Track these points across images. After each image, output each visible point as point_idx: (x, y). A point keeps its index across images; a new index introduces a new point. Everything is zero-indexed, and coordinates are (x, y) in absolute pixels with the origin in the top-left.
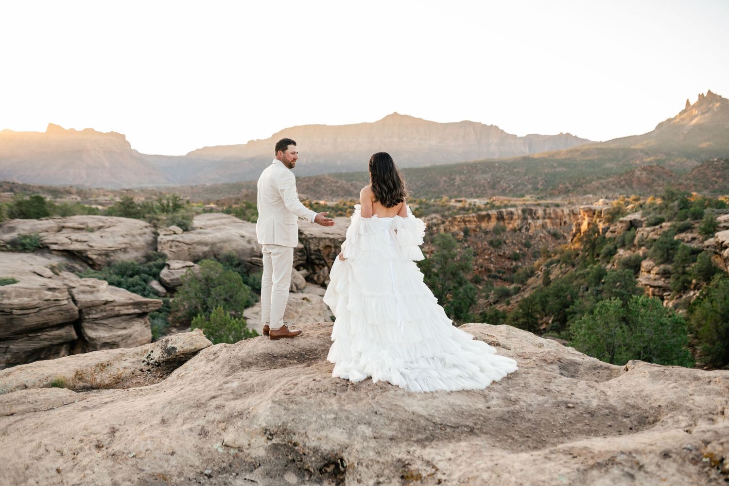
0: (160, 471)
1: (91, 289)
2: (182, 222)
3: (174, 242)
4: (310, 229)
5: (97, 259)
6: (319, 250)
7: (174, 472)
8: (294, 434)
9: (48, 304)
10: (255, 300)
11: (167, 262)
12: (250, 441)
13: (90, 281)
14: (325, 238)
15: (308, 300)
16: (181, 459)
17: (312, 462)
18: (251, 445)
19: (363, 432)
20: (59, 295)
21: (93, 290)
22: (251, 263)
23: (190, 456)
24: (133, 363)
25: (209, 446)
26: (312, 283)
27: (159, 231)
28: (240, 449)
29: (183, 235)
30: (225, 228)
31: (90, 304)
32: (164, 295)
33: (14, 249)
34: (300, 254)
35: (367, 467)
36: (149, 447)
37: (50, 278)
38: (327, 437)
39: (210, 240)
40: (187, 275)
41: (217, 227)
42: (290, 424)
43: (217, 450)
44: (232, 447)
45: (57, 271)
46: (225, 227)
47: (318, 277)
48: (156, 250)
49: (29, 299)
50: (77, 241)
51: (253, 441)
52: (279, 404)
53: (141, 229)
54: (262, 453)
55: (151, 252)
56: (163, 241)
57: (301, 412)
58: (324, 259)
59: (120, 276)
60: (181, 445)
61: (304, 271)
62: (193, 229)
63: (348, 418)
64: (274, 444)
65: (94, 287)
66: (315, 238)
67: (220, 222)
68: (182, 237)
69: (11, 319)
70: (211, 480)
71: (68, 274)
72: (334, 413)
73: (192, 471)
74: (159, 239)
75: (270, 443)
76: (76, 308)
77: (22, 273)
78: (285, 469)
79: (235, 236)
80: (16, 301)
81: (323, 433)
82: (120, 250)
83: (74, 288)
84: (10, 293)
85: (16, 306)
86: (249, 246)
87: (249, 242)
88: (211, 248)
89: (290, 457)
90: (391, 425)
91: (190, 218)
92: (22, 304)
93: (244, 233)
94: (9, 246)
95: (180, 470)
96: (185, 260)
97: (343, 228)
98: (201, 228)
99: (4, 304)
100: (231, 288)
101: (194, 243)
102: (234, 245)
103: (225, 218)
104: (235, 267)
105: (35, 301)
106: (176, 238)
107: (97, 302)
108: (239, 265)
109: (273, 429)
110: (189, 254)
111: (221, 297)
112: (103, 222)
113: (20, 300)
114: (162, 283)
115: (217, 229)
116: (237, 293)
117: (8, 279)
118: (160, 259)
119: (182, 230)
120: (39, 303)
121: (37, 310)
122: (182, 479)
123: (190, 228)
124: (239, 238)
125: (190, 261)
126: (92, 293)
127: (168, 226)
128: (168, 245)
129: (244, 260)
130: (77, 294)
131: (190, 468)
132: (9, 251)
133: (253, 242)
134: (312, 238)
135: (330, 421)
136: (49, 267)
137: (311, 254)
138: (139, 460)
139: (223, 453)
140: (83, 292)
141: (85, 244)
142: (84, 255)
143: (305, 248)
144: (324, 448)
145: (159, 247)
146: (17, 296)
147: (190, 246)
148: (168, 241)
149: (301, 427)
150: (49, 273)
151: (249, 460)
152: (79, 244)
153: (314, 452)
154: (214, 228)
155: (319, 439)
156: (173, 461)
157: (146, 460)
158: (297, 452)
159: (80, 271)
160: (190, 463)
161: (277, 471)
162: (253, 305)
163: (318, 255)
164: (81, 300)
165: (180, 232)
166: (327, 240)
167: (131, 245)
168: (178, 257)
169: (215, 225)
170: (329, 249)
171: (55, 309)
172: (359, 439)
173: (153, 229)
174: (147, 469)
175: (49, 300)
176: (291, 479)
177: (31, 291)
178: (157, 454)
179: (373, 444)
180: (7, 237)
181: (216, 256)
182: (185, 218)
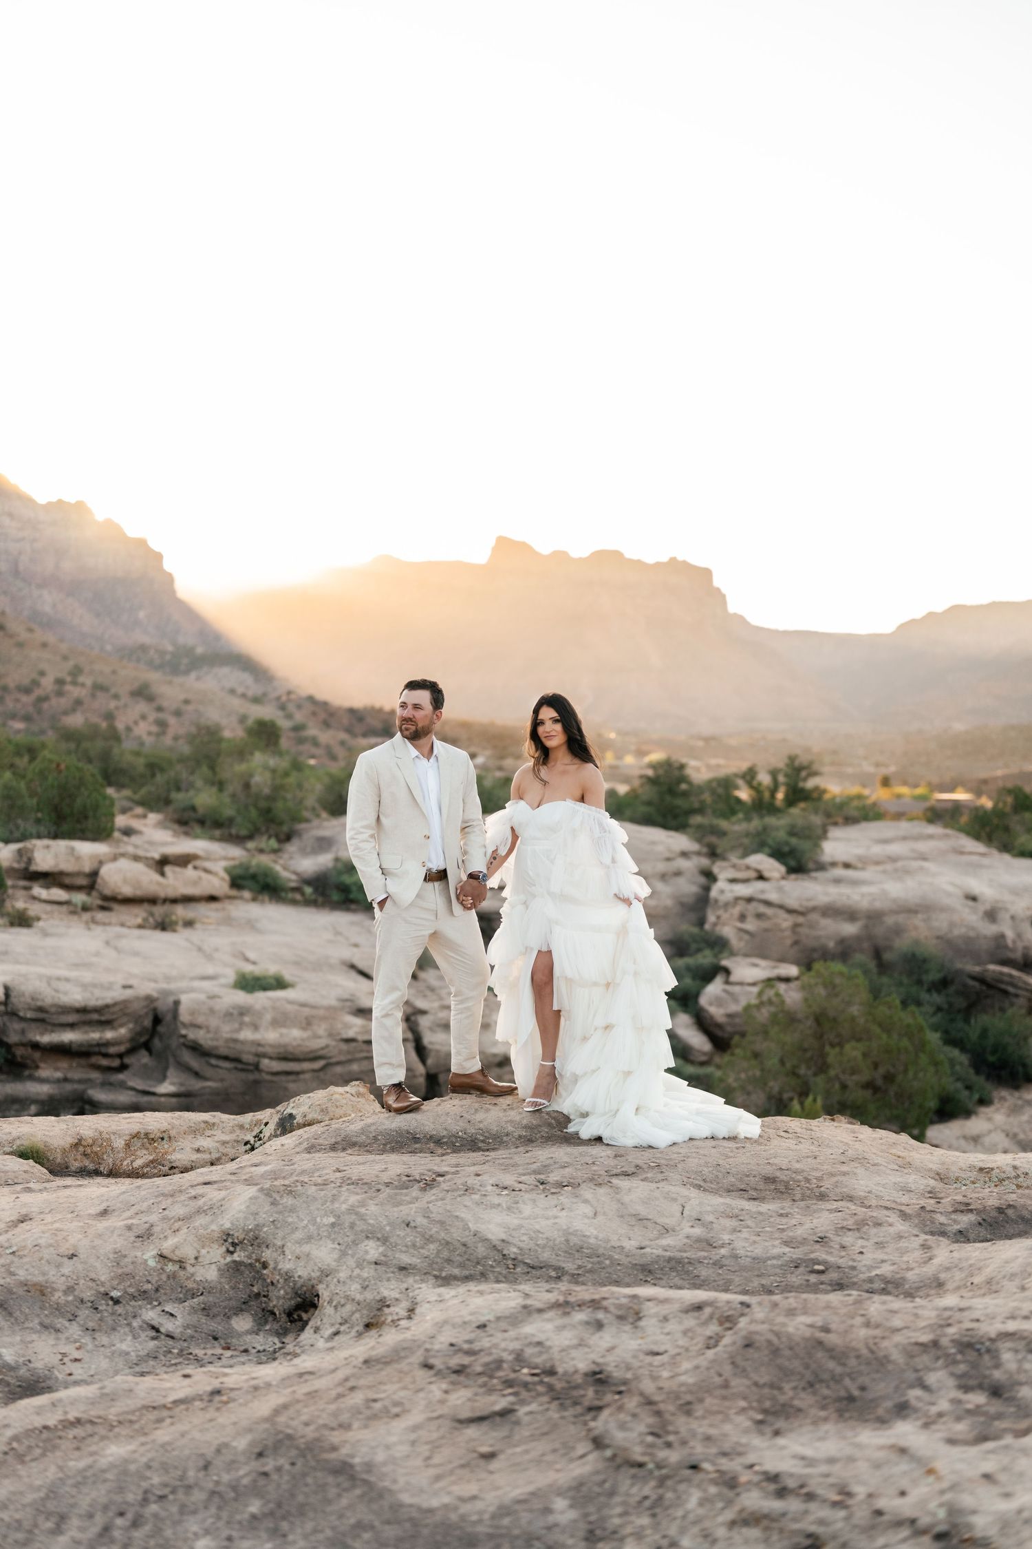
0: (40, 1279)
2: (787, 843)
3: (754, 904)
7: (61, 1284)
8: (267, 1247)
9: (349, 1052)
10: (976, 1096)
11: (725, 963)
12: (199, 1252)
16: (80, 1267)
17: (278, 1298)
18: (200, 1260)
19: (367, 1252)
22: (983, 981)
23: (98, 1264)
24: (224, 1143)
25: (139, 1254)
27: (716, 870)
28: (181, 1263)
29: (783, 883)
30: (922, 868)
32: (703, 1058)
33: (320, 899)
35: (336, 1307)
36: (42, 1242)
38: (308, 1255)
39: (864, 904)
40: (762, 1004)
41: (899, 864)
42: (265, 1229)
43: (146, 1261)
44: (170, 1260)
46: (925, 864)
48: (701, 922)
49: (305, 1035)
51: (203, 1252)
52: (268, 1195)
53: (668, 859)
54: (211, 1274)
55: (687, 928)
56: (723, 899)
57: (292, 1210)
60: (94, 1247)
63: (352, 1226)
64: (235, 1262)
67: (913, 851)
69: (257, 1082)
70: (117, 1307)
72: (335, 1216)
73: (91, 1288)
74: (714, 893)
75: (229, 1259)
76: (422, 1070)
77: (316, 965)
78: (241, 1308)
79: (949, 895)
80: (271, 1036)
81: (306, 1248)
83: (423, 1012)
84: (259, 1014)
85: (269, 1050)
86: (990, 929)
87: (991, 915)
88: (866, 927)
89: (255, 1289)
90: (422, 1248)
91: (816, 835)
92: (285, 1046)
93: (979, 887)
94: (308, 890)
95: (71, 1283)
96: (782, 960)
98: (847, 866)
99: (243, 1042)
100: (889, 1052)
101: (814, 909)
102: (941, 923)
103: (931, 837)
104: (929, 991)
105: (318, 1038)
106: (763, 892)
108: (943, 984)
109: (238, 1235)
110: (796, 943)
111: (855, 1078)
113: (281, 1035)
114: (704, 1024)
115: (896, 870)
116: (906, 1071)
117: (265, 978)
118: (707, 952)
119: (783, 869)
120: (327, 1046)
121: (318, 1065)
122: (70, 1298)
123: (811, 865)
124: (958, 903)
125: (797, 963)
127: (746, 852)
128: (736, 911)
129: (959, 972)
130: (431, 1029)
131: (90, 1284)
132: (309, 903)
133: (1004, 917)
135: (325, 1229)
138: (16, 1259)
139: (154, 1269)
144: (299, 1273)
145: (711, 918)
146: (276, 1023)
147: (800, 919)
148: (737, 899)
149: (281, 1234)
151: (190, 1285)
153: (286, 1280)
154: (889, 867)
155: (298, 1257)
156: (68, 1267)
157: (25, 1260)
158: (263, 1278)
160: (93, 1275)
161: (225, 1308)
162: (967, 1114)
164: (437, 1047)
165: (776, 875)
168: (760, 948)
169: (893, 859)
172: (351, 1262)
173: (705, 862)
174: (22, 1275)
175: (352, 1040)
176: (242, 1323)
177: (314, 1012)
178: (47, 1253)
179: (368, 1272)
180: (309, 864)
181: (877, 953)
182: (794, 831)
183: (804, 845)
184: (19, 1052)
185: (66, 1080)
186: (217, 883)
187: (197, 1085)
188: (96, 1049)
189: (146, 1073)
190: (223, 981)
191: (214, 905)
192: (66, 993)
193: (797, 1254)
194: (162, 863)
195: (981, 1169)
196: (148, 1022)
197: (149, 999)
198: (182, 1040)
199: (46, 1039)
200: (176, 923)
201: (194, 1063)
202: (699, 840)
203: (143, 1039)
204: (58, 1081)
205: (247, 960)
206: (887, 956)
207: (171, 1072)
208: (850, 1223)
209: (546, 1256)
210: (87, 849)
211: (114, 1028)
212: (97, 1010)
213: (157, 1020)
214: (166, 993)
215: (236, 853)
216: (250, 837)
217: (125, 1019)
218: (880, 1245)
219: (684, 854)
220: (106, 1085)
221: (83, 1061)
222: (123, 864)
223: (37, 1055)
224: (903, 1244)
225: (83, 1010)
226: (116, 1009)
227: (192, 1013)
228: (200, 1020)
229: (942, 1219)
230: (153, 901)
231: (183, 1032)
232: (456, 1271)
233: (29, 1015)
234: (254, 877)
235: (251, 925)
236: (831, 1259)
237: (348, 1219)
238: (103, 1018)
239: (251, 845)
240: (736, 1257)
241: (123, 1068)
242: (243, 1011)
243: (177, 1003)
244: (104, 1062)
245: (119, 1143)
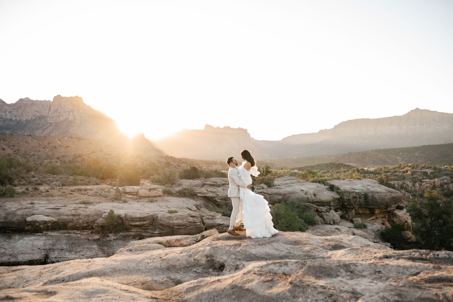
0: (174, 264)
1: (212, 218)
2: (267, 182)
4: (344, 186)
5: (220, 202)
6: (349, 199)
7: (177, 265)
8: (214, 257)
9: (190, 224)
10: (306, 228)
13: (212, 213)
14: (353, 192)
15: (339, 230)
16: (180, 262)
17: (217, 266)
18: (202, 260)
19: (232, 257)
20: (196, 220)
21: (213, 218)
22: (305, 206)
23: (183, 261)
24: (191, 241)
25: (190, 259)
26: (345, 220)
27: (254, 187)
28: (198, 261)
30: (292, 185)
31: (211, 225)
33: (180, 196)
34: (338, 201)
35: (229, 266)
37: (195, 211)
38: (222, 258)
39: (283, 192)
42: (213, 254)
43: (192, 260)
44: (196, 260)
45: (199, 208)
47: (349, 216)
49: (182, 221)
50: (211, 192)
51: (202, 258)
52: (212, 248)
54: (204, 262)
57: (217, 250)
58: (352, 205)
60: (182, 259)
61: (340, 212)
62: (274, 186)
63: (229, 253)
65: (214, 216)
66: (347, 192)
67: (291, 182)
68: (267, 190)
69: (173, 231)
70: (188, 269)
71: (204, 210)
72: (225, 251)
75: (207, 259)
76: (204, 227)
77: (181, 208)
78: (210, 267)
79: (298, 190)
80: (176, 222)
81: (221, 257)
83: (204, 216)
84: (173, 218)
85: (175, 224)
86: (306, 196)
87: (306, 194)
88: (283, 197)
89: (212, 264)
90: (242, 256)
91: (273, 180)
92: (178, 224)
93: (303, 188)
94: (178, 194)
95: (179, 265)
97: (365, 186)
98: (279, 185)
99: (170, 223)
100: (290, 220)
101: (273, 194)
102: (297, 195)
103: (294, 179)
104: (296, 208)
105: (184, 222)
106: (264, 191)
107: (215, 224)
108: (298, 207)
109: (208, 255)
112: (225, 181)
113: (178, 221)
115: (288, 186)
116: (293, 223)
117: (173, 211)
119: (267, 187)
120: (186, 223)
121: (184, 227)
122: (180, 267)
123: (272, 185)
124: (300, 192)
125: (271, 205)
126: (212, 219)
127: (260, 184)
129: (301, 205)
130: (205, 219)
131: (183, 265)
132: (178, 196)
133: (308, 194)
134: (345, 192)
135: (224, 253)
136: (195, 205)
137: (345, 202)
138: (169, 261)
139: (193, 262)
140: (208, 219)
141: (215, 193)
142: (214, 199)
143: (341, 197)
144: (221, 261)
146: (176, 219)
147: (271, 196)
149: (216, 255)
150: (195, 208)
151: (200, 264)
152: (212, 193)
153: (218, 262)
155: (220, 258)
156: (178, 262)
158: (214, 262)
159: (211, 208)
160: (183, 263)
161: (207, 268)
163: (349, 202)
164: (207, 223)
166: (354, 193)
169: (287, 184)
170: (355, 199)
171: (194, 227)
172: (230, 259)
174: (170, 263)
175: (191, 222)
176: (211, 270)
177: (183, 217)
178: (174, 260)
179: (233, 260)
180: (177, 189)
181: (285, 202)
182: (269, 179)
183: (271, 182)
184: (128, 227)
185: (137, 231)
186: (161, 193)
187: (162, 231)
188: (143, 226)
189: (152, 230)
190: (165, 212)
191: (160, 197)
192: (136, 215)
193: (305, 254)
194: (150, 190)
195: (326, 239)
196: (152, 220)
197: (152, 216)
199: (133, 224)
200: (154, 201)
201: (161, 227)
203: (151, 223)
204: (136, 232)
205: (169, 207)
206: (287, 202)
207: (157, 229)
208: (312, 248)
209: (263, 256)
210: (136, 187)
211: (146, 221)
212: (143, 218)
213: (154, 220)
214: (155, 214)
215: (163, 187)
216: (166, 184)
217: (148, 220)
218: (318, 252)
220: (145, 232)
221: (140, 228)
222: (143, 190)
223: (131, 227)
224: (322, 251)
225: (140, 218)
226: (146, 218)
227: (160, 218)
228: (162, 219)
229: (326, 247)
230: (149, 197)
231: (159, 222)
232: (249, 259)
233: (130, 219)
234: (167, 192)
235: (168, 201)
236: (311, 254)
237: (228, 252)
238: (144, 220)
239: (166, 186)
240: (295, 255)
241: (148, 229)
242: (170, 217)
243: (157, 216)
244: (144, 228)
245: (173, 241)
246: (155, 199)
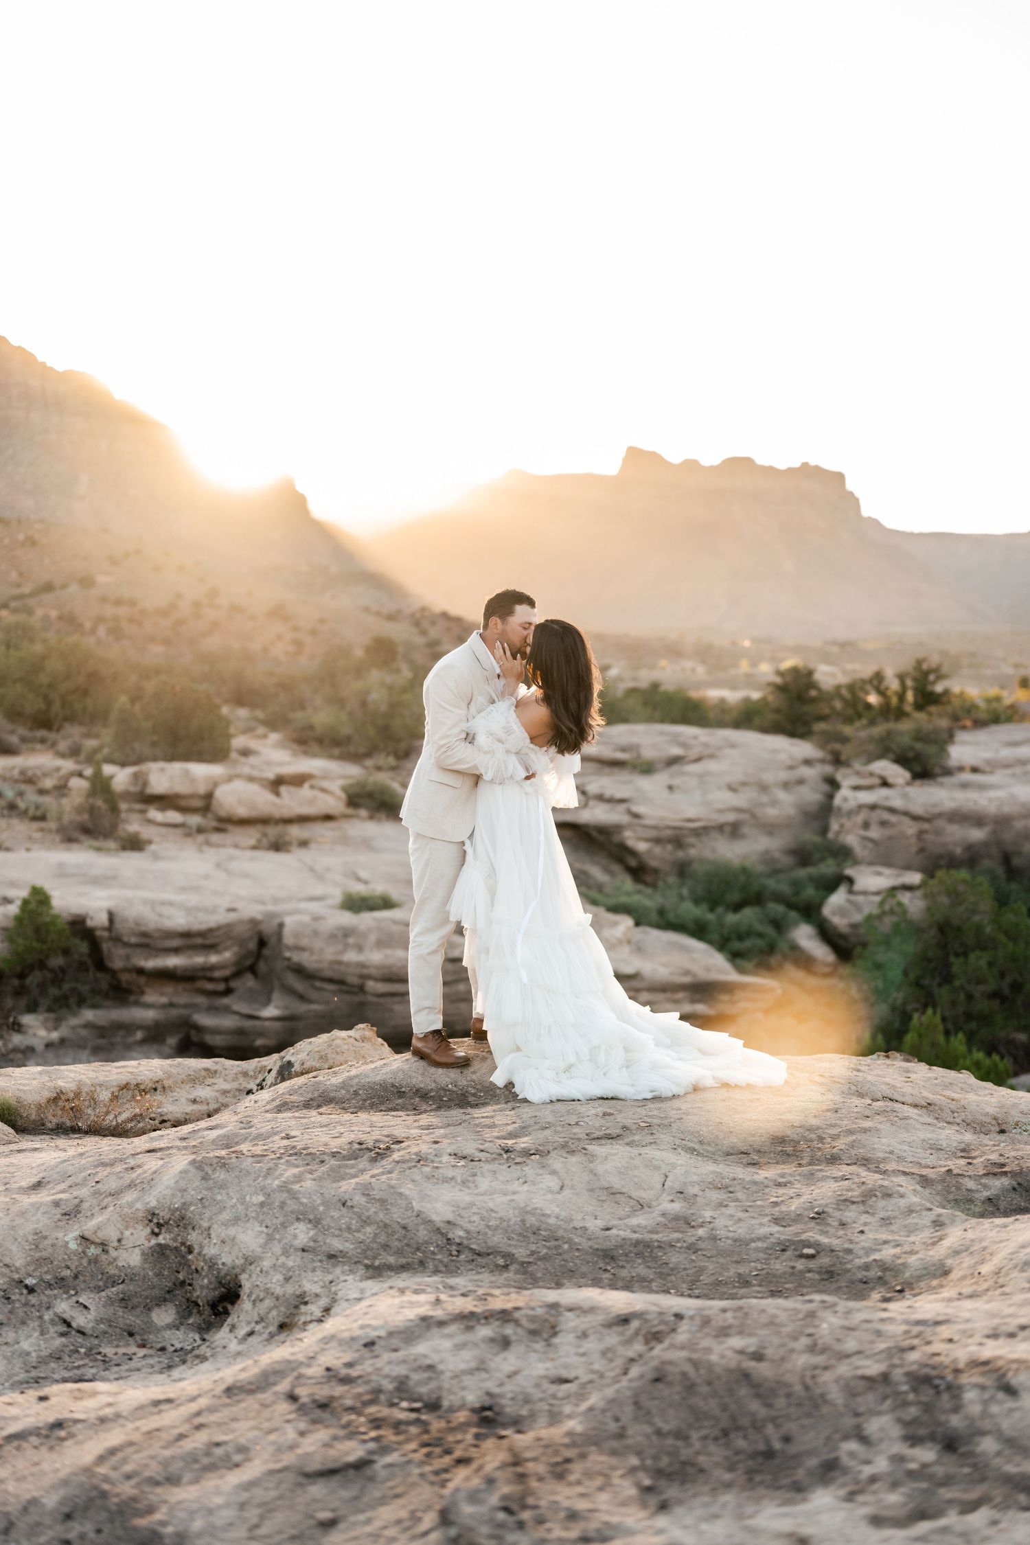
2: (912, 748)
3: (878, 812)
5: (649, 851)
11: (848, 872)
27: (839, 777)
29: (909, 789)
39: (992, 809)
40: (883, 913)
48: (824, 830)
50: (600, 798)
53: (788, 768)
55: (810, 838)
56: (847, 807)
59: (704, 906)
68: (905, 796)
69: (361, 1004)
74: (837, 801)
80: (376, 957)
82: (720, 828)
84: (364, 935)
85: (374, 971)
88: (995, 832)
91: (941, 739)
92: (389, 967)
96: (907, 867)
98: (975, 770)
99: (347, 964)
101: (940, 815)
106: (887, 798)
110: (922, 850)
112: (683, 745)
113: (386, 956)
114: (827, 934)
115: (1026, 774)
117: (372, 898)
118: (831, 861)
119: (907, 775)
123: (937, 770)
125: (921, 870)
127: (872, 758)
128: (860, 819)
141: (622, 807)
142: (616, 839)
145: (834, 826)
146: (380, 944)
147: (926, 826)
148: (861, 807)
152: (606, 806)
154: (1018, 770)
165: (901, 781)
167: (753, 816)
168: (884, 857)
169: (1023, 762)
173: (828, 769)
181: (1006, 859)
182: (919, 736)
183: (931, 749)
184: (125, 978)
185: (171, 1005)
186: (333, 802)
187: (301, 1008)
188: (201, 974)
189: (251, 997)
190: (330, 902)
191: (329, 825)
192: (169, 917)
194: (278, 783)
196: (252, 945)
197: (254, 922)
198: (286, 963)
199: (151, 964)
200: (289, 844)
201: (299, 986)
202: (822, 746)
203: (248, 963)
204: (164, 1006)
205: (359, 879)
206: (1017, 862)
207: (277, 996)
210: (202, 769)
211: (218, 952)
212: (202, 934)
213: (262, 943)
214: (272, 916)
215: (353, 772)
216: (368, 755)
217: (229, 943)
219: (808, 762)
220: (212, 1010)
221: (188, 986)
222: (239, 784)
223: (142, 980)
225: (187, 935)
226: (221, 932)
227: (296, 935)
228: (306, 942)
230: (268, 822)
231: (287, 954)
233: (133, 940)
234: (371, 795)
235: (367, 844)
238: (207, 942)
239: (367, 763)
241: (228, 992)
242: (348, 932)
243: (281, 926)
244: (210, 986)
246: (295, 832)
